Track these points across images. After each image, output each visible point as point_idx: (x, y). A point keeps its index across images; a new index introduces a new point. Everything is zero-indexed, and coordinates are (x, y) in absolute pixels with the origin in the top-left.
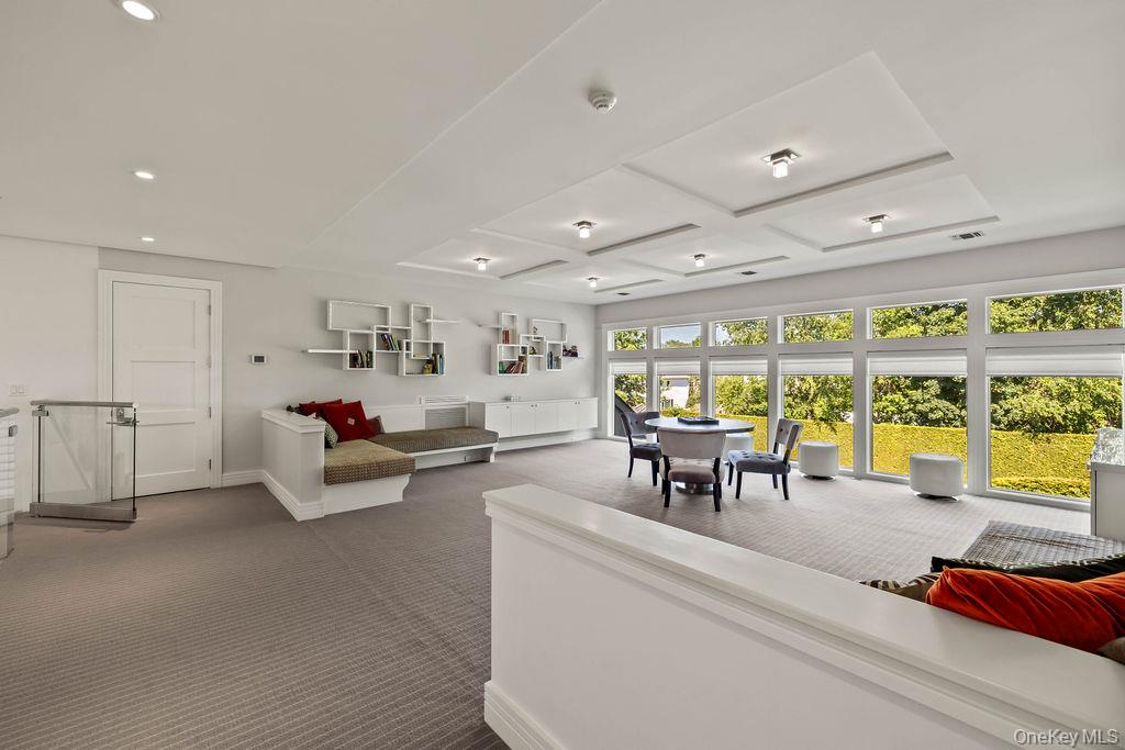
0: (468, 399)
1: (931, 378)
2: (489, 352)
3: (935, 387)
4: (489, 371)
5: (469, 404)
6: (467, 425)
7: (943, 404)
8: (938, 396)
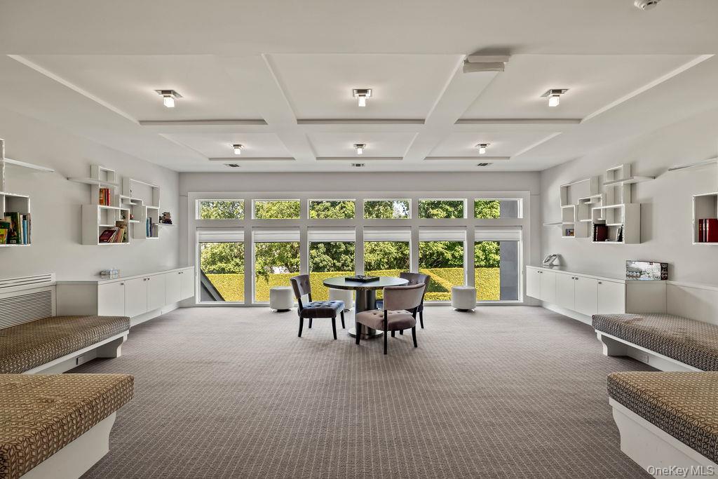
0: (54, 279)
1: (321, 243)
2: (80, 214)
3: (322, 248)
4: (80, 240)
5: (56, 285)
6: (54, 314)
7: (327, 257)
8: (324, 253)
